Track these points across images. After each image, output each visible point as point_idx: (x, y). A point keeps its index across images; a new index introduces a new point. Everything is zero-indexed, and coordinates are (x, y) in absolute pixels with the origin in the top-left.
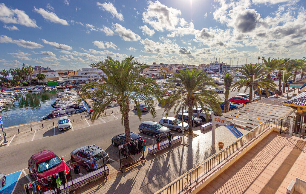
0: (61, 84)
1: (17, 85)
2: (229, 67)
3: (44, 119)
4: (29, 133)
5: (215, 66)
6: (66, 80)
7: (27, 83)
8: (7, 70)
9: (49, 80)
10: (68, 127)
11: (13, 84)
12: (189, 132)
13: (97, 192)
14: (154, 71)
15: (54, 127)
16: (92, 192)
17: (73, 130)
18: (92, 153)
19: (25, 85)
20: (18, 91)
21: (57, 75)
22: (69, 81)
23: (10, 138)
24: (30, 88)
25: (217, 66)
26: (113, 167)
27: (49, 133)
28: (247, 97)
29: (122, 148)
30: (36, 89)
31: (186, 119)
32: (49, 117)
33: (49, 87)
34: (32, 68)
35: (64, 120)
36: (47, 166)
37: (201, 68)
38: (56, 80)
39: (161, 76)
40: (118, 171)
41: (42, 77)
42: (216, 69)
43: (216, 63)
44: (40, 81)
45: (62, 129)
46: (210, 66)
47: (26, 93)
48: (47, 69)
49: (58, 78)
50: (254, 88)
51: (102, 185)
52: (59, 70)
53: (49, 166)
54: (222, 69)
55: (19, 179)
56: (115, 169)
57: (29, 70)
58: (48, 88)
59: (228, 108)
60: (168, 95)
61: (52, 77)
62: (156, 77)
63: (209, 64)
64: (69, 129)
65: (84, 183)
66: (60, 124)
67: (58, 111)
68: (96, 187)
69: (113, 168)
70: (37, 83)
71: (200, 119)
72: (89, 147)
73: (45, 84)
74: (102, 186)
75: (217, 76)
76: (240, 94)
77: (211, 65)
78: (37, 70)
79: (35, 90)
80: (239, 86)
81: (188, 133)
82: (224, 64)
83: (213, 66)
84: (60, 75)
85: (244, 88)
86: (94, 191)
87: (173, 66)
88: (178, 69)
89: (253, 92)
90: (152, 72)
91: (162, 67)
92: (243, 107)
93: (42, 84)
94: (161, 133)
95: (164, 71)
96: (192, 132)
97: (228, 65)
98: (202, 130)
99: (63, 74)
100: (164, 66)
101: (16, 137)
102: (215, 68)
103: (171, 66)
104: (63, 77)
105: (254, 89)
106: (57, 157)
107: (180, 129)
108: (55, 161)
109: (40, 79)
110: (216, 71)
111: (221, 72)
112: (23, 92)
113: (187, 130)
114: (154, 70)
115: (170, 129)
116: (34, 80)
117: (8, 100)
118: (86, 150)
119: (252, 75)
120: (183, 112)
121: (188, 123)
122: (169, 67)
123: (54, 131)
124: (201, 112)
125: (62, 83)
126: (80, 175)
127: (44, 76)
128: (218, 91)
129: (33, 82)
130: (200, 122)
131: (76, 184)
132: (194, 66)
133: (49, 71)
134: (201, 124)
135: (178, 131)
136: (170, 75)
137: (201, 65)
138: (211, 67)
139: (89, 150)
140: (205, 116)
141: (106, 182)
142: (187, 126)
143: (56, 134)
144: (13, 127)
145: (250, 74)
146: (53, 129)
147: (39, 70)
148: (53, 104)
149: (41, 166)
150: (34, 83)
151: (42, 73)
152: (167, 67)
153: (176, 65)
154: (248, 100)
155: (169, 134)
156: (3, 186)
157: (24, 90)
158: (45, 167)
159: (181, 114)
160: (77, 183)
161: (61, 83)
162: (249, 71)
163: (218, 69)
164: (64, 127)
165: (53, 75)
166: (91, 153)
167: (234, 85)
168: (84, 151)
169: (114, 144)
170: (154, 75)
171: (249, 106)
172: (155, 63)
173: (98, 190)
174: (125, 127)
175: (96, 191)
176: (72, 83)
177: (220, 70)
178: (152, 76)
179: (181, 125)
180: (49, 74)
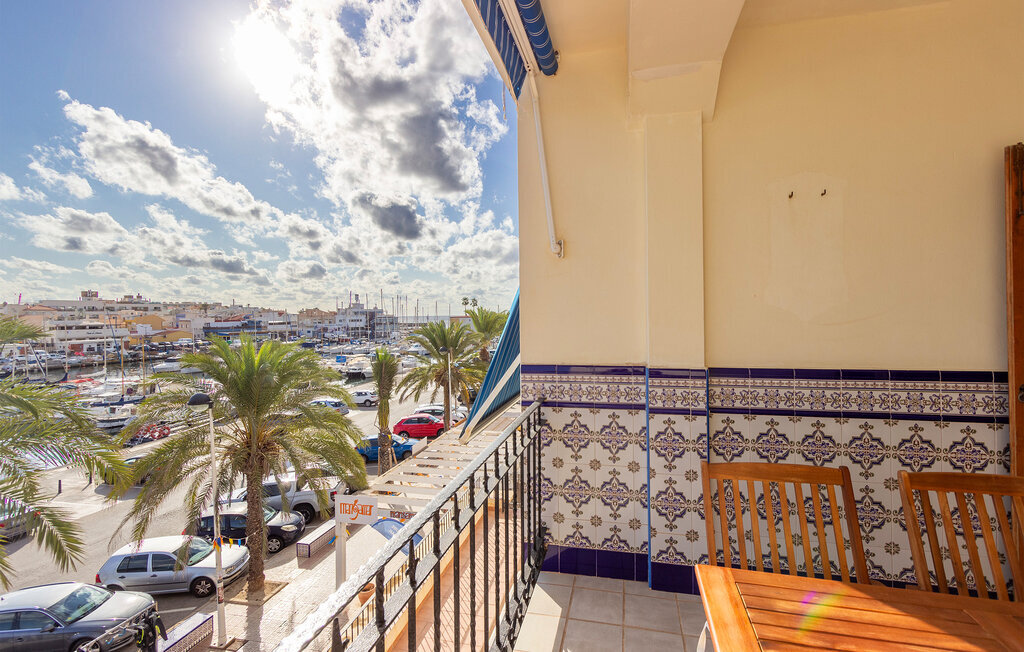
2: (393, 321)
5: (355, 318)
12: (250, 579)
14: (84, 328)
25: (359, 317)
28: (440, 414)
31: (234, 530)
37: (308, 321)
39: (124, 352)
42: (358, 328)
43: (357, 309)
46: (338, 318)
50: (452, 388)
54: (377, 328)
59: (390, 456)
60: (157, 434)
62: (96, 358)
63: (335, 310)
71: (293, 517)
75: (360, 352)
76: (423, 407)
77: (343, 314)
80: (417, 383)
81: (247, 585)
82: (382, 311)
83: (348, 318)
85: (432, 387)
87: (189, 310)
88: (214, 324)
89: (453, 400)
90: (74, 333)
91: (136, 313)
92: (427, 447)
94: (101, 630)
95: (143, 329)
96: (264, 576)
97: (392, 317)
98: (303, 557)
100: (146, 309)
102: (353, 325)
103: (179, 310)
105: (453, 392)
107: (209, 581)
110: (356, 335)
111: (372, 337)
113: (242, 575)
114: (85, 323)
115: (155, 597)
119: (445, 353)
120: (218, 503)
121: (247, 545)
122: (171, 314)
124: (298, 489)
128: (362, 399)
130: (294, 528)
132: (280, 314)
134: (299, 534)
135: (200, 591)
136: (173, 348)
137: (309, 313)
138: (340, 321)
140: (314, 500)
142: (244, 556)
145: (442, 350)
152: (160, 314)
153: (205, 307)
154: (442, 422)
155: (148, 621)
159: (209, 512)
162: (438, 342)
163: (362, 328)
167: (405, 382)
170: (85, 347)
171: (442, 442)
172: (96, 295)
177: (369, 332)
178: (71, 355)
179: (210, 562)
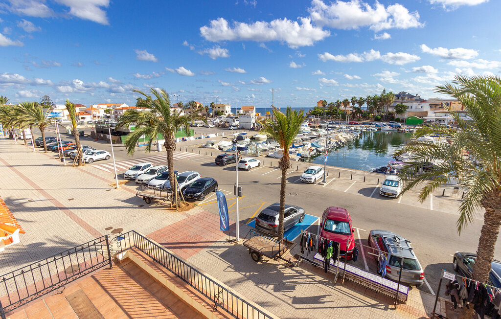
0: (428, 124)
1: (369, 118)
3: (374, 171)
4: (347, 181)
6: (440, 117)
7: (379, 117)
8: (364, 97)
9: (411, 115)
10: (393, 195)
11: (365, 116)
13: (370, 308)
15: (378, 186)
16: (363, 301)
17: (399, 202)
18: (394, 249)
19: (377, 120)
20: (366, 127)
21: (426, 107)
22: (444, 120)
23: (330, 179)
24: (380, 124)
26: (421, 300)
27: (366, 192)
29: (451, 281)
30: (388, 127)
32: (381, 171)
33: (406, 127)
34: (393, 95)
35: (392, 181)
36: (334, 227)
38: (422, 115)
40: (428, 315)
41: (403, 109)
44: (398, 115)
45: (384, 193)
47: (374, 130)
48: (414, 97)
49: (426, 112)
51: (382, 307)
52: (435, 99)
53: (336, 229)
55: (312, 224)
56: (422, 307)
57: (387, 99)
58: (404, 128)
61: (418, 110)
64: (394, 198)
65: (361, 282)
66: (384, 184)
67: (396, 165)
68: (374, 302)
69: (421, 302)
70: (393, 117)
72: (395, 238)
73: (402, 121)
74: (382, 309)
78: (400, 98)
79: (386, 127)
84: (431, 107)
86: (366, 303)
93: (398, 120)
99: (438, 106)
101: (334, 181)
104: (435, 111)
106: (348, 224)
108: (344, 227)
109: (399, 112)
112: (371, 128)
116: (390, 114)
117: (351, 136)
118: (389, 240)
123: (373, 192)
125: (430, 122)
126: (365, 268)
127: (406, 108)
129: (388, 117)
131: (350, 272)
133: (416, 101)
139: (394, 242)
141: (392, 309)
143: (372, 197)
144: (338, 168)
146: (375, 188)
147: (403, 99)
148: (397, 154)
149: (329, 223)
150: (390, 118)
151: (403, 104)
156: (300, 222)
157: (373, 126)
158: (331, 227)
160: (352, 273)
161: (428, 122)
164: (387, 192)
165: (420, 107)
166: (391, 249)
168: (385, 238)
169: (455, 265)
173: (373, 309)
174: (480, 243)
175: (368, 306)
176: (448, 123)
180: (415, 104)
